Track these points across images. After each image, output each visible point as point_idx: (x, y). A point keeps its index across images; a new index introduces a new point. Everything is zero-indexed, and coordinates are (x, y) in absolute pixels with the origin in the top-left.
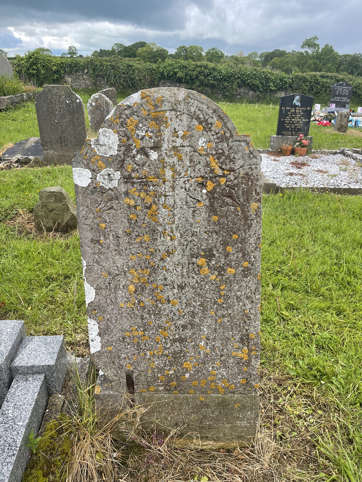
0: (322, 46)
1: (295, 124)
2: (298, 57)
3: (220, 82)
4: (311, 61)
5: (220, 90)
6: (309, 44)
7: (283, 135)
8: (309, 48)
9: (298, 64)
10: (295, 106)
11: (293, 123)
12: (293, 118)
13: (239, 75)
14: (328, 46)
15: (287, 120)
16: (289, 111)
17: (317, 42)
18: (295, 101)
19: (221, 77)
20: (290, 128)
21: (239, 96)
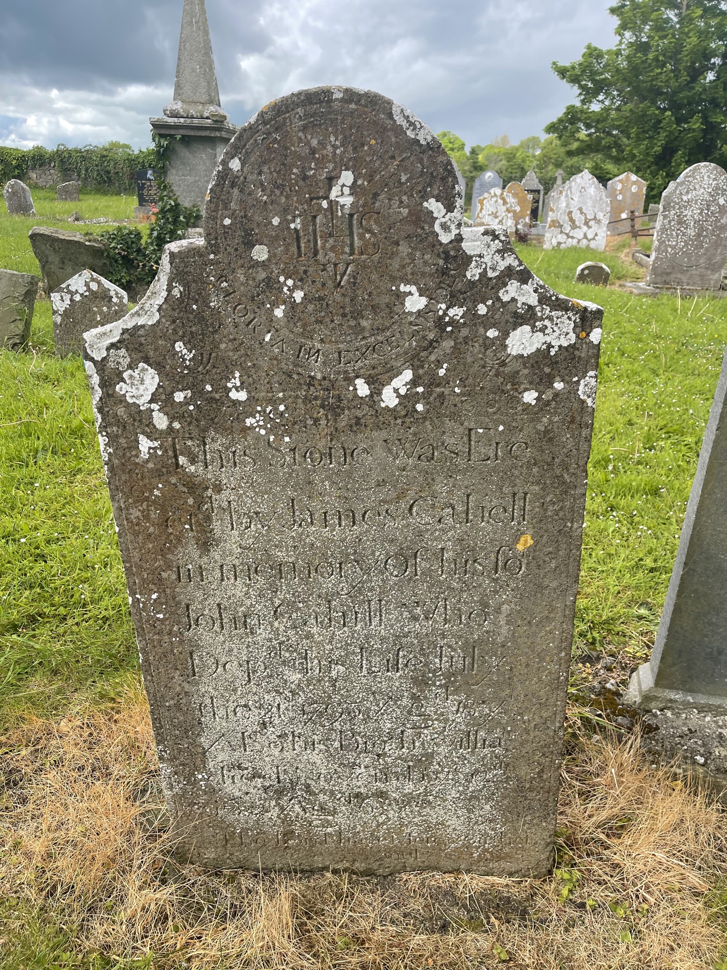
10: (150, 180)
15: (145, 192)
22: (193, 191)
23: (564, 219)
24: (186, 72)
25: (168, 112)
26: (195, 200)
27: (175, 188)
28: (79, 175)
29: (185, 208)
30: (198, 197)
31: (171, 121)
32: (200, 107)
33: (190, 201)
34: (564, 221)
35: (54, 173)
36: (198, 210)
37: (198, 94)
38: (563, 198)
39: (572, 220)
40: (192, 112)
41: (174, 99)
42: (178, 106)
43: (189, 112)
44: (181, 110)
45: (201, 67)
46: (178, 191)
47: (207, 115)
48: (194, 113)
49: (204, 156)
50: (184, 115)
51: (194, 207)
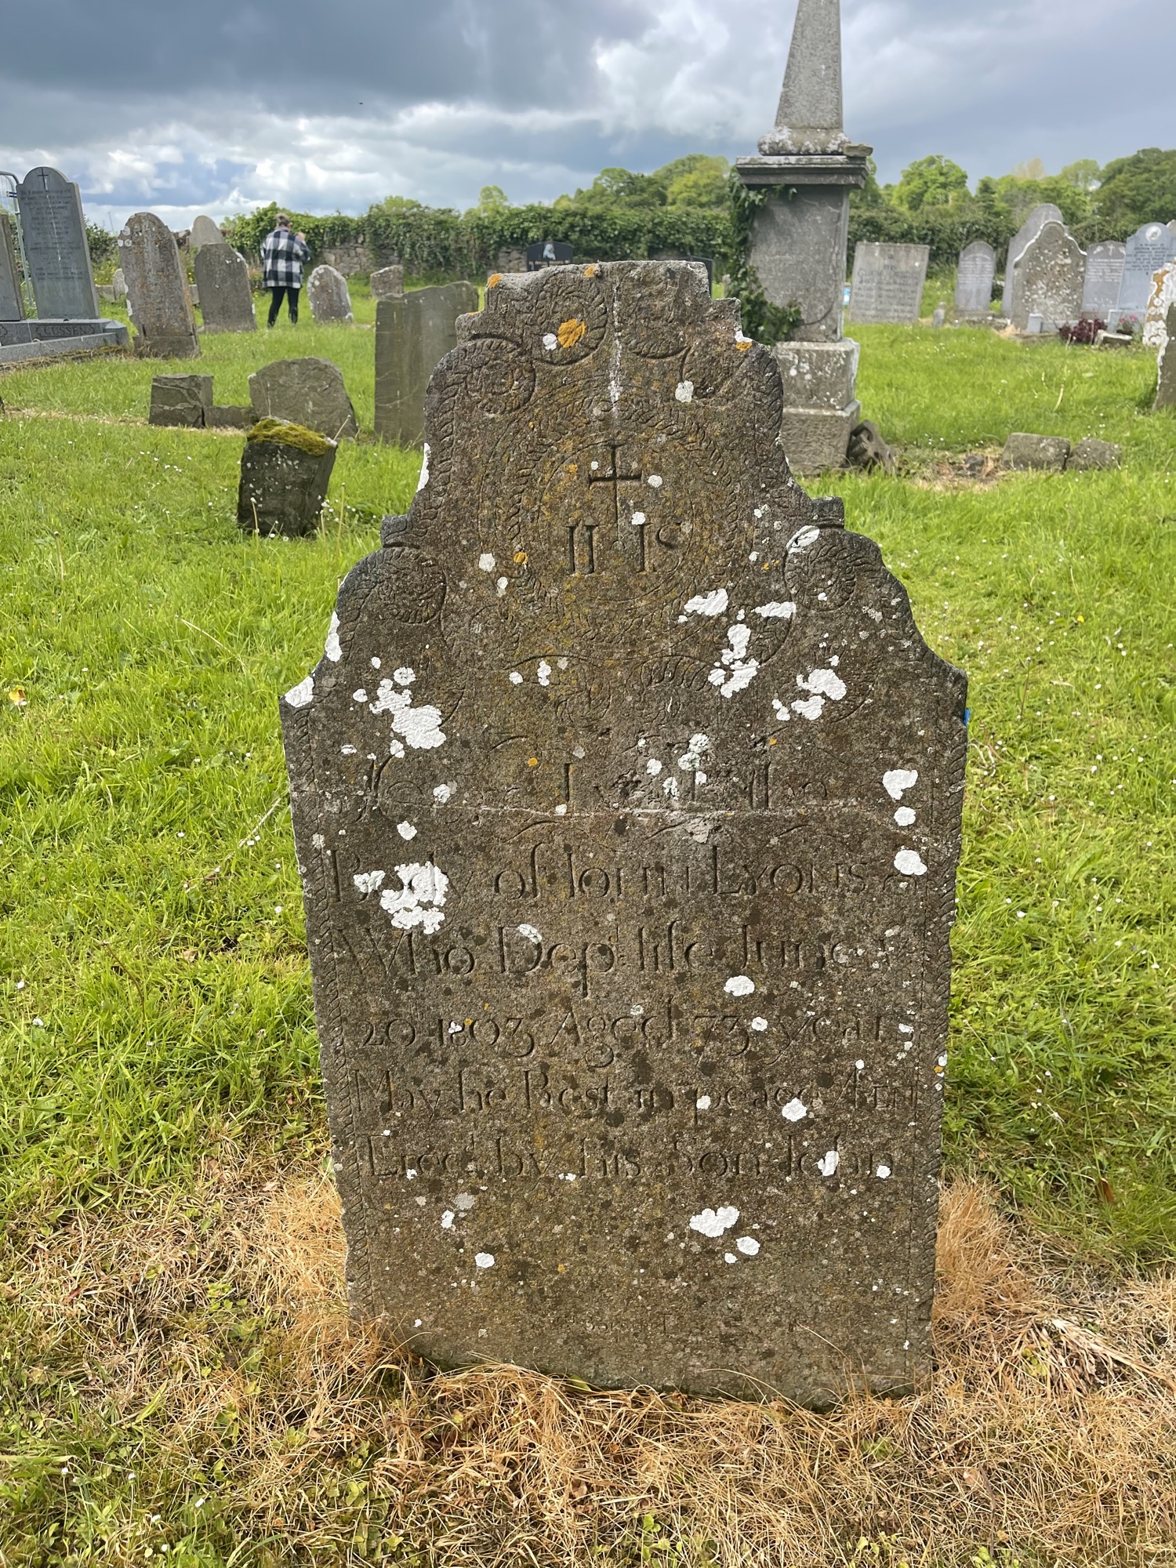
22: (793, 279)
24: (801, 77)
25: (766, 147)
26: (794, 294)
27: (760, 276)
28: (401, 256)
29: (776, 309)
30: (798, 289)
31: (773, 161)
32: (822, 135)
33: (785, 296)
35: (363, 254)
36: (798, 312)
37: (819, 113)
40: (809, 144)
41: (777, 124)
42: (784, 136)
43: (802, 144)
44: (790, 142)
45: (828, 67)
46: (766, 280)
47: (835, 147)
48: (811, 146)
49: (818, 218)
50: (795, 150)
51: (790, 307)
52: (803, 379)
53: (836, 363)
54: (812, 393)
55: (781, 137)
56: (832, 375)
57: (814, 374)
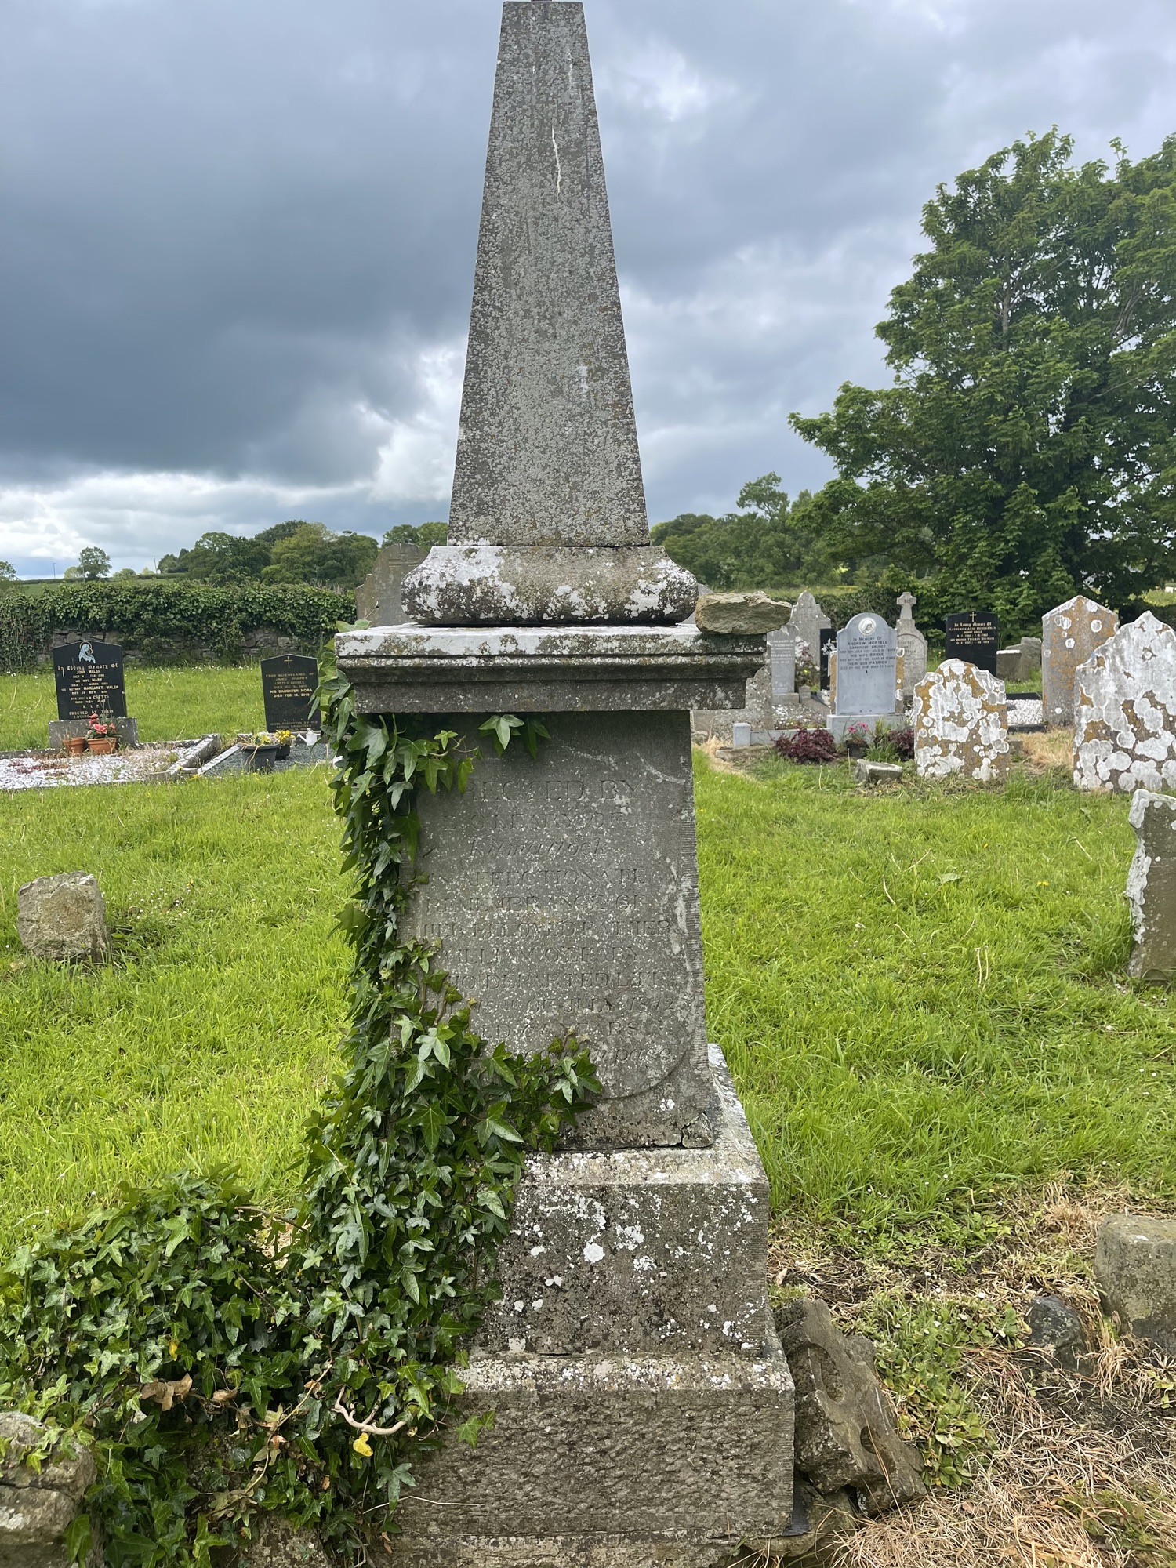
0: (793, 498)
1: (91, 695)
2: (733, 530)
3: (201, 623)
4: (768, 540)
5: (206, 640)
6: (758, 493)
7: (71, 718)
8: (758, 505)
9: (736, 548)
10: (85, 663)
11: (88, 695)
12: (86, 684)
13: (240, 604)
14: (809, 495)
15: (74, 689)
16: (74, 672)
17: (778, 489)
18: (82, 655)
19: (200, 611)
20: (84, 703)
21: (255, 651)
22: (559, 973)
23: (1117, 719)
24: (517, 397)
25: (432, 601)
26: (567, 1017)
27: (456, 969)
29: (516, 1064)
30: (579, 999)
32: (606, 568)
33: (538, 1024)
34: (1118, 725)
37: (584, 503)
38: (1106, 673)
39: (1134, 720)
42: (485, 569)
43: (548, 592)
44: (506, 588)
45: (597, 373)
46: (474, 978)
47: (653, 602)
48: (575, 598)
49: (621, 800)
50: (526, 611)
51: (559, 1053)
52: (629, 1270)
53: (727, 1220)
54: (661, 1309)
55: (476, 573)
56: (718, 1256)
57: (661, 1255)
